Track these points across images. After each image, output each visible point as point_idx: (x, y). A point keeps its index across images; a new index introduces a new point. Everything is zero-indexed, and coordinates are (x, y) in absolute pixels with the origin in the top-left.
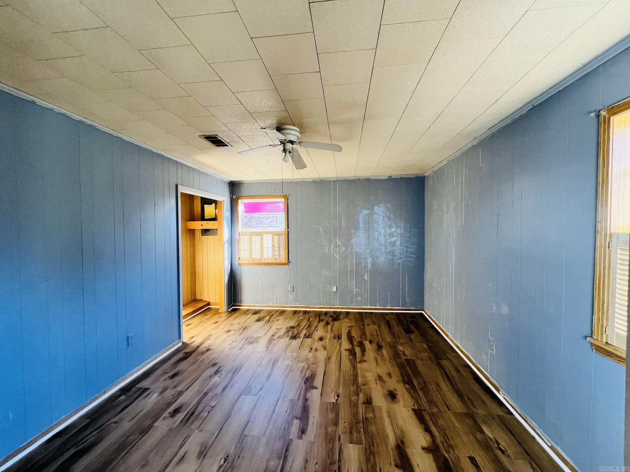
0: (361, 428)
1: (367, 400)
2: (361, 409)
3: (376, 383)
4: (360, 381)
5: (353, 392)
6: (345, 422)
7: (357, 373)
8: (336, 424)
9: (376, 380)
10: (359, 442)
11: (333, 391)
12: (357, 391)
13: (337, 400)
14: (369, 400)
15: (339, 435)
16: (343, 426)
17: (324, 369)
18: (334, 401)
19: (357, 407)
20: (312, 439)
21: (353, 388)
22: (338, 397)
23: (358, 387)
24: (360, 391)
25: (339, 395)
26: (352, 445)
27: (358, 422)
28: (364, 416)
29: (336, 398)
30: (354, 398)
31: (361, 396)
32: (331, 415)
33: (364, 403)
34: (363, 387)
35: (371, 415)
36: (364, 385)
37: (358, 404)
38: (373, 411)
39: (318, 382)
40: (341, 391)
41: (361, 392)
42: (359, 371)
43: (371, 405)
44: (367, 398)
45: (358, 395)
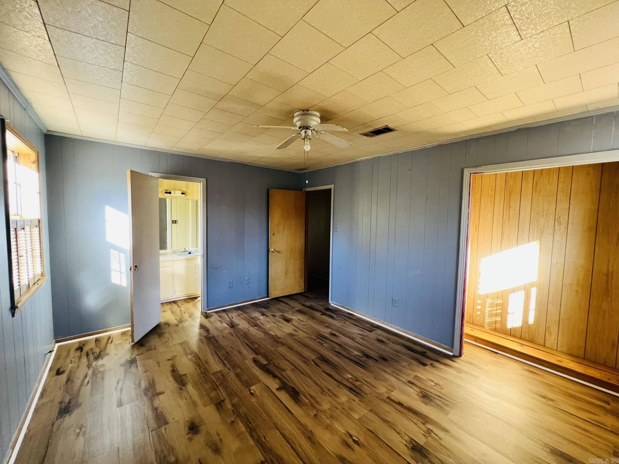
0: (217, 382)
1: (221, 406)
2: (224, 395)
3: (218, 435)
4: (241, 424)
5: (241, 406)
6: (231, 379)
7: (252, 436)
8: (237, 375)
9: (221, 440)
10: (214, 374)
11: (261, 396)
12: (236, 409)
13: (250, 390)
14: (219, 406)
15: (230, 370)
16: (232, 376)
17: (296, 416)
18: (252, 388)
19: (228, 394)
20: (246, 361)
21: (243, 410)
22: (251, 393)
23: (239, 415)
24: (233, 411)
25: (252, 395)
26: (219, 370)
27: (221, 384)
28: (218, 391)
29: (252, 391)
30: (236, 400)
31: (229, 406)
32: (245, 377)
33: (223, 401)
34: (233, 419)
35: (213, 394)
36: (232, 422)
37: (229, 397)
38: (211, 399)
39: (283, 396)
40: (253, 400)
41: (231, 411)
42: (252, 442)
43: (215, 402)
44: (222, 408)
45: (233, 405)
